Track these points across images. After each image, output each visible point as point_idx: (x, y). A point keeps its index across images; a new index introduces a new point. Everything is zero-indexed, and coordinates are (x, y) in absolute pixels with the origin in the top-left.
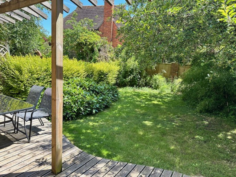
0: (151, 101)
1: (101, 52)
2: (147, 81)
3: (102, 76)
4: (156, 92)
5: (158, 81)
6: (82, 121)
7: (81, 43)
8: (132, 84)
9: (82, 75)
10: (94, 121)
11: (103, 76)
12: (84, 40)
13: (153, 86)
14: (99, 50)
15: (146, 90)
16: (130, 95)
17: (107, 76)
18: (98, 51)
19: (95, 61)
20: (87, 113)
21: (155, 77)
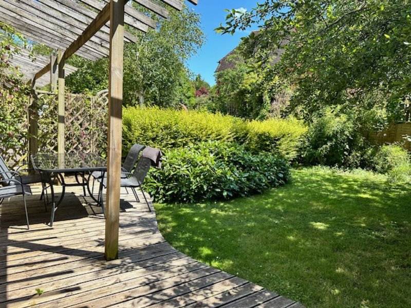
0: (357, 192)
1: (275, 103)
2: (366, 157)
3: (266, 143)
4: (381, 178)
5: (389, 159)
6: (203, 205)
7: (245, 90)
8: (331, 160)
9: (225, 138)
10: (222, 209)
11: (268, 143)
12: (250, 85)
13: (378, 167)
14: (272, 99)
15: (361, 174)
16: (319, 179)
17: (278, 142)
18: (269, 102)
19: (263, 118)
20: (213, 195)
21: (385, 148)
